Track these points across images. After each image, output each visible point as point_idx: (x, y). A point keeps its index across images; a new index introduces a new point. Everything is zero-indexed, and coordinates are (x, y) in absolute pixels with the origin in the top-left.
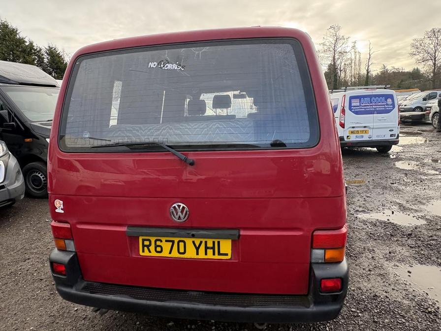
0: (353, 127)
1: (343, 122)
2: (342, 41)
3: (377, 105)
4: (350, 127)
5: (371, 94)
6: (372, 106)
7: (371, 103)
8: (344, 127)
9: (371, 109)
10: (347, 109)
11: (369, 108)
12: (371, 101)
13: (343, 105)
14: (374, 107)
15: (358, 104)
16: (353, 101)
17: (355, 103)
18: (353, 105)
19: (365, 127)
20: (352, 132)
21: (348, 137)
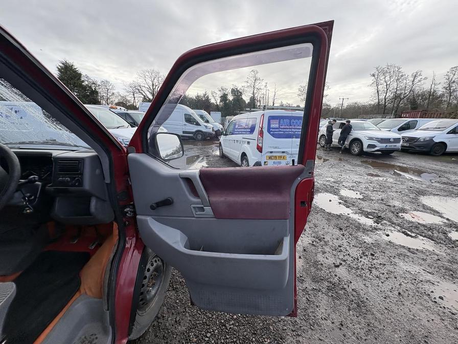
0: (271, 152)
1: (260, 145)
2: (259, 81)
3: (296, 129)
4: (268, 152)
5: (291, 115)
6: (291, 129)
7: (291, 125)
8: (261, 152)
9: (290, 133)
10: (265, 131)
11: (288, 131)
12: (290, 123)
13: (261, 126)
14: (293, 130)
15: (277, 126)
16: (272, 121)
17: (275, 125)
18: (272, 126)
19: (283, 152)
20: (270, 158)
21: (265, 162)
